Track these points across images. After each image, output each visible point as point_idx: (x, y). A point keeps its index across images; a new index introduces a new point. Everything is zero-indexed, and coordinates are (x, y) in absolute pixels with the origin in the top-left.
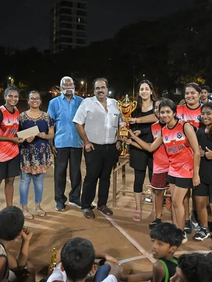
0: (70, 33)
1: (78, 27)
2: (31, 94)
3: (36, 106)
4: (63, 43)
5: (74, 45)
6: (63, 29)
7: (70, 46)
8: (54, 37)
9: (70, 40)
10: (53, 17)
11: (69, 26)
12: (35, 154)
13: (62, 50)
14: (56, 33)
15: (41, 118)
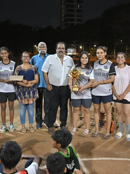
0: (73, 15)
1: (78, 11)
2: (24, 54)
3: (26, 61)
4: (68, 22)
5: (75, 23)
6: (68, 13)
7: (73, 24)
8: (63, 18)
9: (73, 20)
10: (62, 5)
11: (72, 11)
12: (27, 91)
13: (68, 26)
14: (64, 16)
15: (30, 69)
